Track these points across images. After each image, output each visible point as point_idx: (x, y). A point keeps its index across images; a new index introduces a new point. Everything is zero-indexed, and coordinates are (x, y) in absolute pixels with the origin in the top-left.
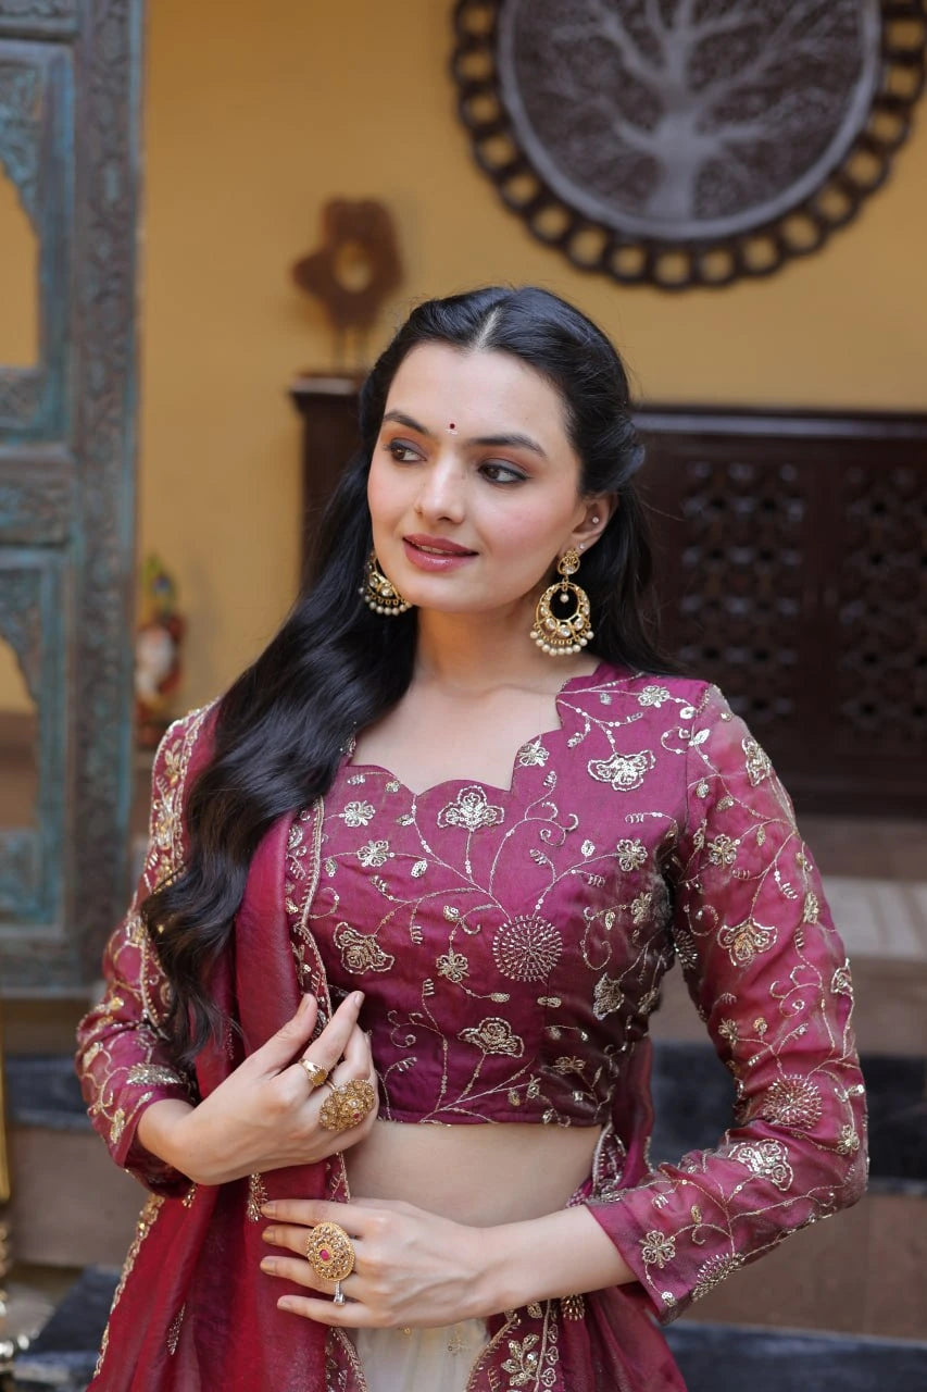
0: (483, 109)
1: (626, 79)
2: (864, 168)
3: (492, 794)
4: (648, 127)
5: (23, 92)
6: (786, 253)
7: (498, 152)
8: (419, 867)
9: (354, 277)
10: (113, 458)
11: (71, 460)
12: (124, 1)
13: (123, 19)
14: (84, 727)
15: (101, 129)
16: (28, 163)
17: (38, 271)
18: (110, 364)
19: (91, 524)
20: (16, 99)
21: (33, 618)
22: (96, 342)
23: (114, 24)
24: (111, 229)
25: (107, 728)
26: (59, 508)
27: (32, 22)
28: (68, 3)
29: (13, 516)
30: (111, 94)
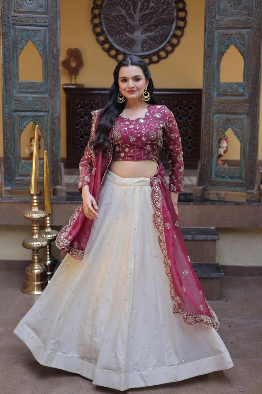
0: (98, 30)
2: (175, 41)
3: (144, 119)
4: (132, 33)
5: (40, 35)
6: (160, 58)
7: (102, 38)
8: (137, 128)
9: (73, 65)
10: (56, 96)
11: (49, 97)
12: (56, 20)
13: (56, 23)
14: (52, 142)
15: (53, 41)
16: (41, 47)
17: (43, 65)
18: (55, 80)
19: (53, 108)
20: (39, 36)
21: (43, 124)
22: (52, 76)
23: (55, 24)
24: (55, 58)
25: (55, 142)
26: (47, 105)
27: (41, 24)
28: (47, 20)
29: (40, 106)
30: (54, 35)
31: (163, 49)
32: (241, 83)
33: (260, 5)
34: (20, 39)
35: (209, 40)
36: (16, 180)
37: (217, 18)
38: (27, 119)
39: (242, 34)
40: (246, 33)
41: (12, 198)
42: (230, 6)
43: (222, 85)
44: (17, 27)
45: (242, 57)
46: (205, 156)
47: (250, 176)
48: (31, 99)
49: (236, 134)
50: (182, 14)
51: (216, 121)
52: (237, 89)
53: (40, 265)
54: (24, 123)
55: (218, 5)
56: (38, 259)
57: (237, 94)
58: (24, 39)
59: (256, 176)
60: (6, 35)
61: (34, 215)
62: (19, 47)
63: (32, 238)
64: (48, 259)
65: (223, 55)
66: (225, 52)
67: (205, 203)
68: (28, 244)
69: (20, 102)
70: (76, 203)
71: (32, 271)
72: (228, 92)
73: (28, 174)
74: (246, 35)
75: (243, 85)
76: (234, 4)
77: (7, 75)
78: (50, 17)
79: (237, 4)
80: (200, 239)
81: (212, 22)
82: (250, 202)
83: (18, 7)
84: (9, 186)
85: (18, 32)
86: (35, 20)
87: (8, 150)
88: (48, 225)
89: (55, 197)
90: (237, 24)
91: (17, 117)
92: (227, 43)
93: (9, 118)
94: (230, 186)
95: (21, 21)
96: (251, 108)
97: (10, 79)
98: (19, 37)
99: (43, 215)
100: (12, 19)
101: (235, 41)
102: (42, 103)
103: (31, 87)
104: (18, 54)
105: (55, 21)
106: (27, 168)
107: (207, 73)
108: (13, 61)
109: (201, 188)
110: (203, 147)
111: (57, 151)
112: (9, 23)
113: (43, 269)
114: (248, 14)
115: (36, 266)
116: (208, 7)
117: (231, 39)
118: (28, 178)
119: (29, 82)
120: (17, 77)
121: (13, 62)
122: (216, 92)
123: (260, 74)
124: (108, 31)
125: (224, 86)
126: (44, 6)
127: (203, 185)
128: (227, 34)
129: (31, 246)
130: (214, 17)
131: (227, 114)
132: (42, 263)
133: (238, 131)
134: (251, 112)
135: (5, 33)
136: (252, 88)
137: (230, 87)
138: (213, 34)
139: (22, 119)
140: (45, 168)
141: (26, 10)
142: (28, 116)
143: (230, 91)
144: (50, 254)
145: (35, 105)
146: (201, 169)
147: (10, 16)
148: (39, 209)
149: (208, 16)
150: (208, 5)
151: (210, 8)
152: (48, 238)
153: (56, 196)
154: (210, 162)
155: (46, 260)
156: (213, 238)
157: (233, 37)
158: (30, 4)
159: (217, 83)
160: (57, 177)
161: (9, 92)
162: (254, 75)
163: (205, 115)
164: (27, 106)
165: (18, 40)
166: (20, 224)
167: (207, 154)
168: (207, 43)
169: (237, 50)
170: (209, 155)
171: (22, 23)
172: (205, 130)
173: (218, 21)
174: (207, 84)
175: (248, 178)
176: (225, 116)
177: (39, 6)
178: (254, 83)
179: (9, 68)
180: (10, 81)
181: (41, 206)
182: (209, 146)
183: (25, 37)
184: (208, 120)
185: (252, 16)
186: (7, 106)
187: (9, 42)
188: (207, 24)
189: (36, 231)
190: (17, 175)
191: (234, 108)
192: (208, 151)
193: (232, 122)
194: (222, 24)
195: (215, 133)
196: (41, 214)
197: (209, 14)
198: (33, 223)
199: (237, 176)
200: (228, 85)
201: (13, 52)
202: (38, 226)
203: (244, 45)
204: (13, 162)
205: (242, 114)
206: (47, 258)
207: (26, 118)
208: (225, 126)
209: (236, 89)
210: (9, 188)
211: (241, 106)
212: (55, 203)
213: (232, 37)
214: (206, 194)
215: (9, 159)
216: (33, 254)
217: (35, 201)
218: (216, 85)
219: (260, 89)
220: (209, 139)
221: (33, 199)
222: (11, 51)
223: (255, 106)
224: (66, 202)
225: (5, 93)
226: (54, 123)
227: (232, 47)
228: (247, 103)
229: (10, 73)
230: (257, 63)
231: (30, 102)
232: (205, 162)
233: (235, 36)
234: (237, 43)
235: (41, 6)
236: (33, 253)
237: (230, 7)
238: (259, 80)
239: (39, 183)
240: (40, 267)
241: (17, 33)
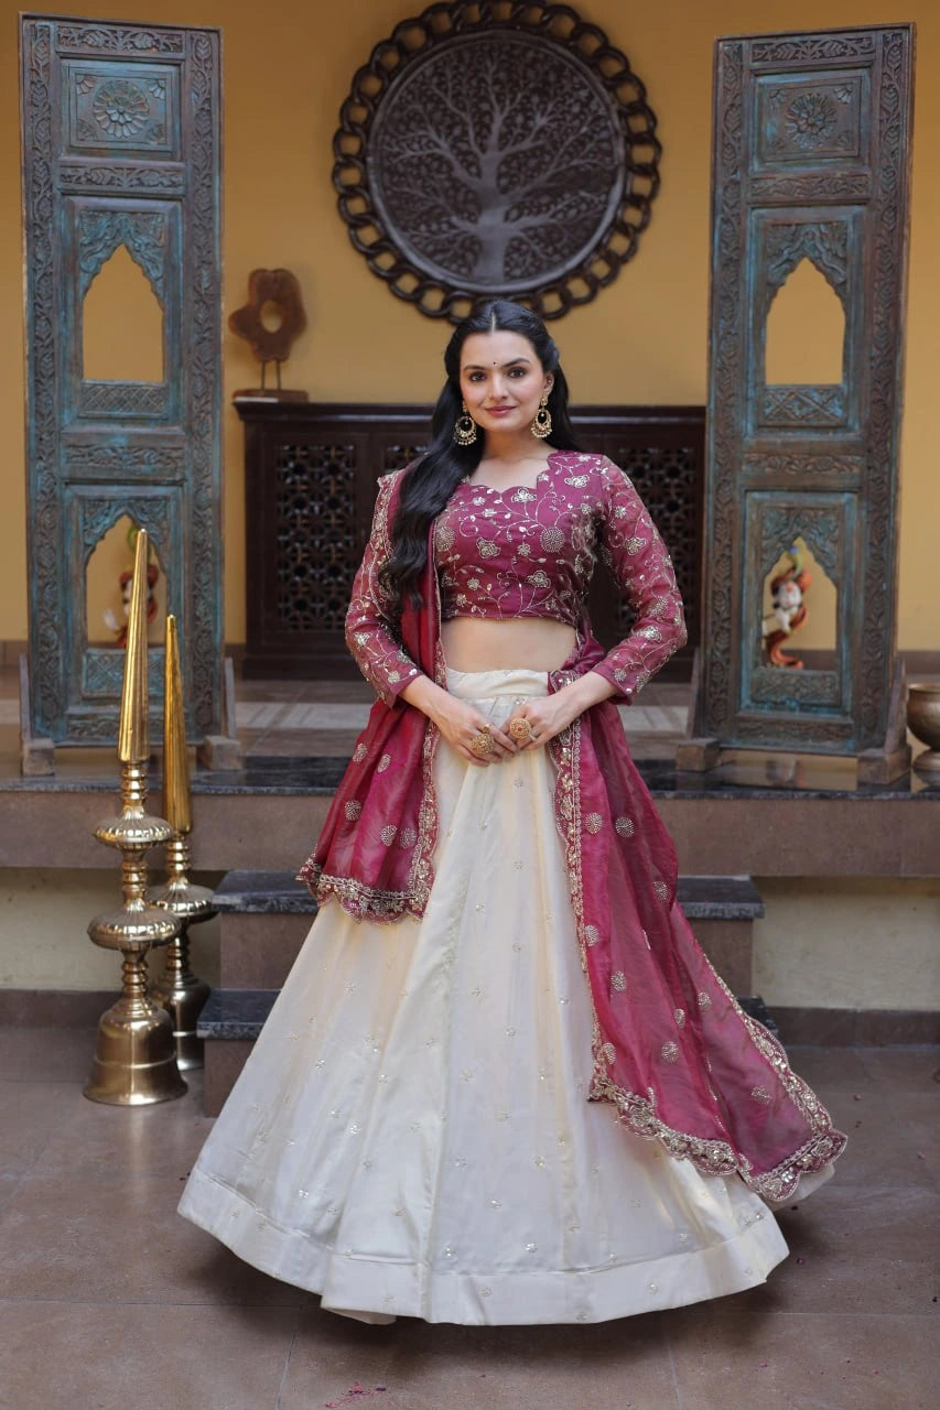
0: (357, 206)
2: (619, 244)
3: (531, 490)
4: (473, 218)
5: (155, 230)
6: (569, 303)
7: (369, 235)
8: (508, 515)
9: (272, 324)
10: (208, 432)
11: (184, 434)
12: (209, 176)
13: (209, 187)
14: (195, 587)
15: (199, 247)
16: (157, 268)
17: (163, 328)
18: (205, 379)
19: (198, 470)
20: (151, 232)
21: (164, 524)
22: (197, 367)
23: (205, 189)
24: (204, 303)
25: (206, 587)
26: (177, 461)
27: (159, 189)
28: (179, 179)
29: (153, 466)
30: (204, 228)
31: (579, 271)
32: (837, 387)
33: (898, 126)
34: (86, 242)
35: (724, 242)
36: (71, 717)
37: (753, 170)
38: (109, 508)
39: (837, 222)
40: (851, 220)
41: (58, 778)
42: (795, 130)
43: (772, 392)
44: (79, 201)
45: (837, 300)
46: (718, 633)
47: (870, 701)
48: (123, 441)
49: (821, 558)
50: (643, 154)
51: (754, 516)
52: (821, 407)
53: (150, 1004)
54: (98, 524)
55: (756, 126)
56: (143, 983)
57: (824, 422)
58: (100, 240)
59: (889, 700)
60: (41, 228)
61: (130, 833)
62: (83, 266)
63: (125, 912)
64: (179, 984)
65: (774, 294)
66: (783, 284)
67: (715, 793)
68: (110, 931)
69: (87, 450)
70: (274, 795)
71: (122, 1023)
72: (793, 417)
73: (110, 694)
74: (851, 228)
75: (842, 394)
76: (809, 125)
77: (41, 360)
78: (190, 167)
79: (818, 123)
80: (699, 915)
81: (737, 183)
82: (868, 788)
83: (81, 136)
84: (48, 736)
85: (81, 217)
86: (139, 179)
87: (43, 615)
88: (179, 867)
89: (205, 773)
90: (820, 189)
91: (76, 503)
92: (786, 252)
93: (47, 507)
94: (803, 737)
95: (94, 182)
96: (872, 471)
97: (53, 375)
98: (85, 235)
99: (159, 835)
100: (63, 176)
101: (815, 245)
102: (162, 454)
103: (123, 401)
104: (81, 292)
105: (206, 181)
106: (109, 674)
107: (719, 353)
108: (63, 313)
109: (704, 742)
110: (710, 603)
111: (210, 618)
112: (51, 188)
113: (158, 1018)
114: (858, 158)
115: (137, 1008)
116: (724, 135)
117: (802, 239)
118: (112, 708)
119: (116, 383)
120: (77, 366)
121: (62, 319)
122: (751, 418)
123: (899, 359)
124: (392, 211)
125: (778, 397)
126: (169, 132)
127: (711, 731)
128: (788, 223)
129: (120, 939)
130: (745, 164)
131: (790, 491)
132: (155, 997)
133: (829, 547)
134: (871, 483)
135: (38, 221)
136: (874, 402)
137: (797, 399)
138: (739, 223)
139: (92, 510)
140: (169, 676)
141: (108, 145)
142: (113, 500)
143: (798, 413)
144: (184, 969)
145: (136, 460)
146: (704, 677)
147: (52, 165)
148: (149, 812)
149: (724, 165)
150: (721, 126)
151: (729, 135)
152: (177, 912)
153: (208, 769)
154: (733, 653)
155: (172, 990)
156: (743, 912)
157: (807, 234)
158: (122, 125)
159: (755, 386)
160: (210, 704)
161: (50, 418)
162: (878, 361)
163: (717, 491)
164: (111, 465)
165: (82, 244)
166: (82, 866)
167: (722, 628)
168: (720, 253)
169: (822, 277)
170: (729, 630)
171: (94, 187)
172: (717, 543)
173: (756, 180)
174: (722, 391)
175: (864, 710)
176: (784, 499)
177: (152, 130)
178: (880, 387)
179: (48, 337)
180: (51, 382)
181: (156, 802)
182: (730, 599)
183: (105, 234)
184: (726, 510)
185: (870, 165)
186: (41, 464)
187: (50, 250)
188: (720, 191)
189: (135, 888)
190: (74, 698)
191: (815, 472)
192: (726, 615)
193: (807, 520)
194: (771, 190)
195: (750, 556)
196: (154, 831)
197: (726, 156)
198: (126, 861)
199: (824, 701)
200: (792, 394)
201: (65, 284)
202: (142, 871)
203: (844, 260)
204: (60, 653)
205: (843, 492)
206: (174, 982)
207: (107, 504)
208: (784, 532)
209: (817, 407)
210: (47, 743)
211: (837, 464)
212: (199, 794)
213: (802, 233)
214: (722, 765)
215: (48, 645)
216: (127, 967)
217: (135, 785)
218: (751, 393)
219: (902, 406)
220: (730, 577)
221: (125, 779)
222: (56, 279)
223: (883, 464)
224: (240, 790)
225: (36, 421)
226: (201, 522)
227: (805, 266)
228: (857, 455)
229: (53, 354)
230: (888, 318)
231: (120, 451)
232: (718, 654)
233: (813, 230)
234: (821, 253)
235: (159, 131)
236: (126, 962)
237: (794, 134)
238: (898, 378)
239: (148, 727)
240: (150, 1013)
241: (77, 222)
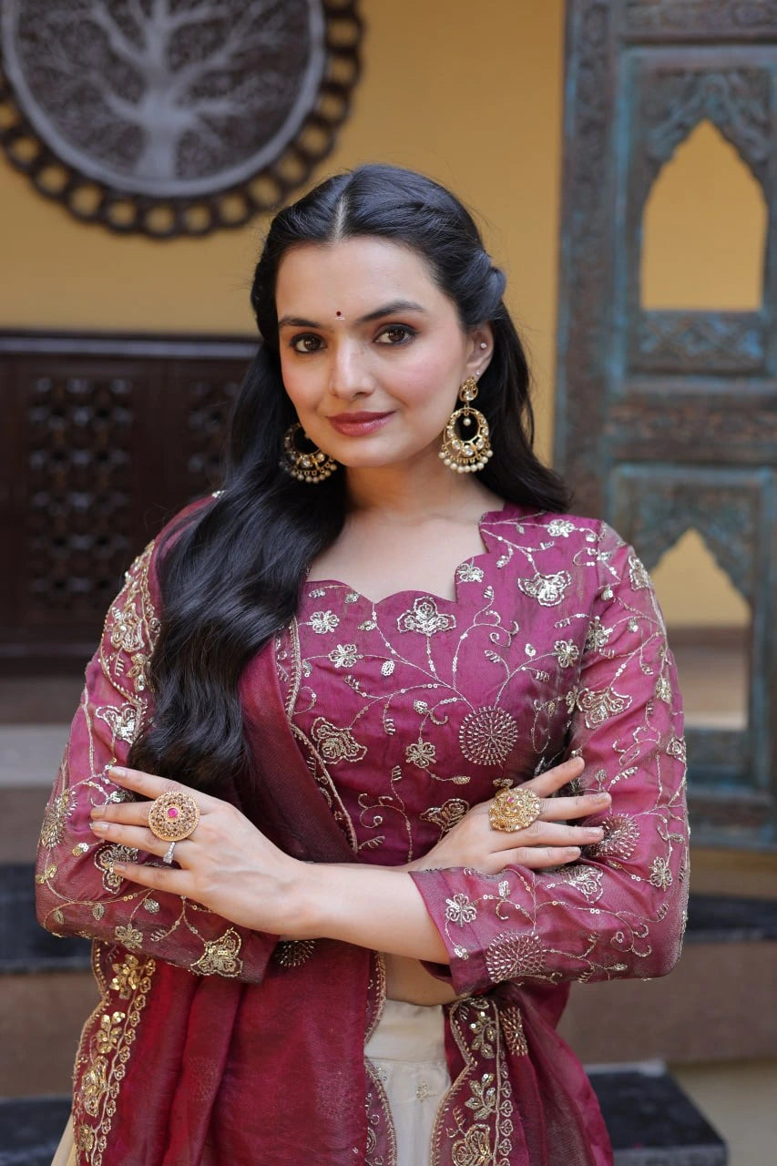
1: (114, 59)
3: (439, 604)
4: (135, 100)
6: (254, 209)
8: (388, 668)
31: (266, 172)
32: (752, 315)
35: (583, 95)
39: (756, 69)
43: (652, 320)
49: (725, 562)
51: (623, 500)
52: (729, 342)
57: (730, 366)
65: (655, 175)
66: (670, 160)
72: (683, 357)
74: (776, 79)
75: (761, 325)
81: (603, 8)
90: (732, 20)
92: (676, 113)
101: (722, 103)
107: (575, 261)
117: (701, 94)
122: (620, 356)
125: (664, 327)
128: (679, 69)
131: (679, 463)
133: (739, 548)
137: (693, 331)
138: (606, 68)
143: (693, 350)
156: (697, 1162)
157: (710, 87)
159: (626, 309)
163: (569, 466)
168: (577, 113)
173: (632, 5)
174: (577, 318)
176: (670, 476)
184: (582, 490)
188: (577, 20)
191: (719, 439)
193: (705, 505)
194: (657, 20)
199: (729, 770)
200: (685, 323)
203: (767, 128)
205: (758, 466)
208: (666, 524)
209: (722, 343)
211: (751, 427)
213: (704, 85)
218: (620, 320)
227: (705, 136)
233: (720, 80)
234: (730, 114)
